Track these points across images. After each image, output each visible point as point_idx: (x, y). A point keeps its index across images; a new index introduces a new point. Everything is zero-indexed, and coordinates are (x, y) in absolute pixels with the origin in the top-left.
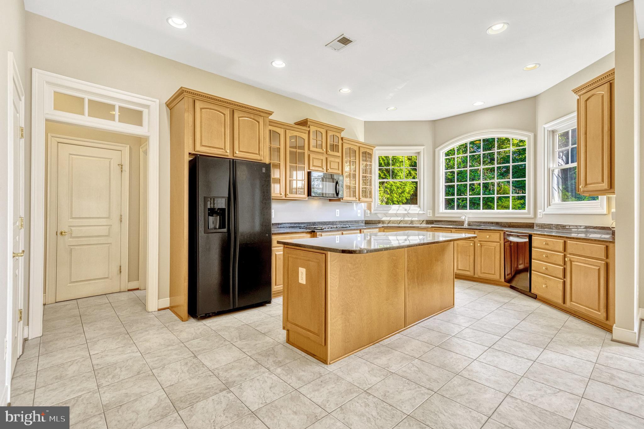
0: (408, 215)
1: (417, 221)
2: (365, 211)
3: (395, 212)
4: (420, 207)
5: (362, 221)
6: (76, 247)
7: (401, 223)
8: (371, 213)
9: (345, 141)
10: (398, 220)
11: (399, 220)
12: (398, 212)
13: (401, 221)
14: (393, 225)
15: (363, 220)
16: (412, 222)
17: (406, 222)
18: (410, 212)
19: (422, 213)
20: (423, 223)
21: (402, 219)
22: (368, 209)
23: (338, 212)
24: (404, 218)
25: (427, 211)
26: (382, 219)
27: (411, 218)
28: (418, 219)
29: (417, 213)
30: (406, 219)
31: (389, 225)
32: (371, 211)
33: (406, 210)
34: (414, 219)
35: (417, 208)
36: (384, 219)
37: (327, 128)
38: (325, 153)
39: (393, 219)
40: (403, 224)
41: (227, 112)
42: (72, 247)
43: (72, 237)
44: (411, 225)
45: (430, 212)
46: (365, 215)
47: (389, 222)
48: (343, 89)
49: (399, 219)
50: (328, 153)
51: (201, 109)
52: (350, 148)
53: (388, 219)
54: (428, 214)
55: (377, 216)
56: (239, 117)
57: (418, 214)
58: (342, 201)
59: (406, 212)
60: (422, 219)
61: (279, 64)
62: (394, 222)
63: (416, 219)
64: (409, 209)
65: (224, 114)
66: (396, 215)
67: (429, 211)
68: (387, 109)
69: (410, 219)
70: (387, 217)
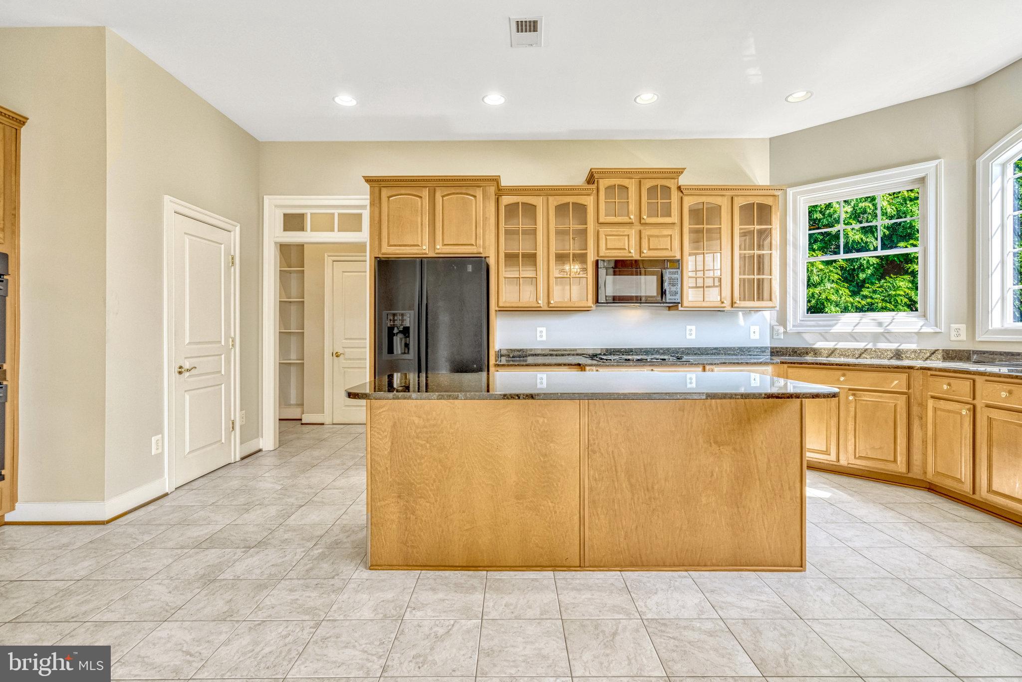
0: (886, 335)
1: (915, 351)
2: (772, 328)
3: (848, 329)
4: (925, 316)
5: (762, 350)
6: (349, 370)
7: (864, 355)
8: (785, 333)
9: (687, 191)
10: (855, 349)
11: (858, 350)
12: (859, 329)
13: (866, 350)
14: (842, 360)
15: (766, 348)
16: (898, 354)
17: (879, 354)
18: (893, 328)
19: (932, 331)
20: (933, 357)
21: (870, 346)
22: (780, 324)
23: (691, 330)
24: (874, 345)
25: (950, 328)
26: (815, 346)
27: (898, 344)
28: (917, 347)
29: (916, 331)
30: (882, 345)
31: (832, 359)
32: (785, 328)
33: (880, 324)
34: (904, 347)
35: (915, 319)
36: (819, 345)
37: (640, 176)
38: (637, 223)
39: (842, 345)
40: (871, 358)
41: (425, 193)
42: (345, 370)
43: (346, 359)
44: (895, 362)
45: (958, 330)
46: (772, 337)
47: (832, 352)
48: (641, 96)
49: (861, 345)
50: (643, 221)
51: (389, 197)
52: (703, 203)
53: (831, 345)
54: (953, 333)
55: (803, 337)
56: (443, 197)
57: (918, 333)
58: (680, 308)
59: (881, 330)
60: (931, 345)
61: (494, 99)
62: (844, 353)
63: (913, 346)
64: (891, 323)
65: (421, 197)
66: (853, 336)
67: (954, 326)
68: (786, 100)
69: (894, 346)
70: (827, 341)
